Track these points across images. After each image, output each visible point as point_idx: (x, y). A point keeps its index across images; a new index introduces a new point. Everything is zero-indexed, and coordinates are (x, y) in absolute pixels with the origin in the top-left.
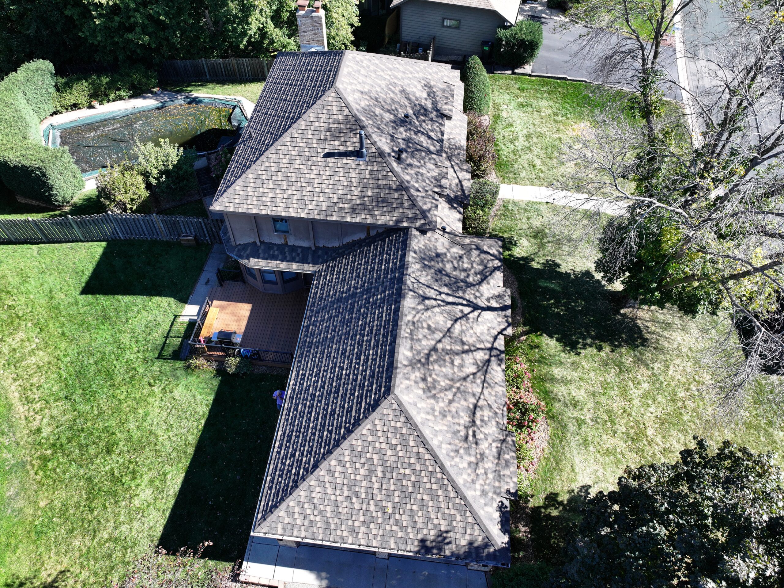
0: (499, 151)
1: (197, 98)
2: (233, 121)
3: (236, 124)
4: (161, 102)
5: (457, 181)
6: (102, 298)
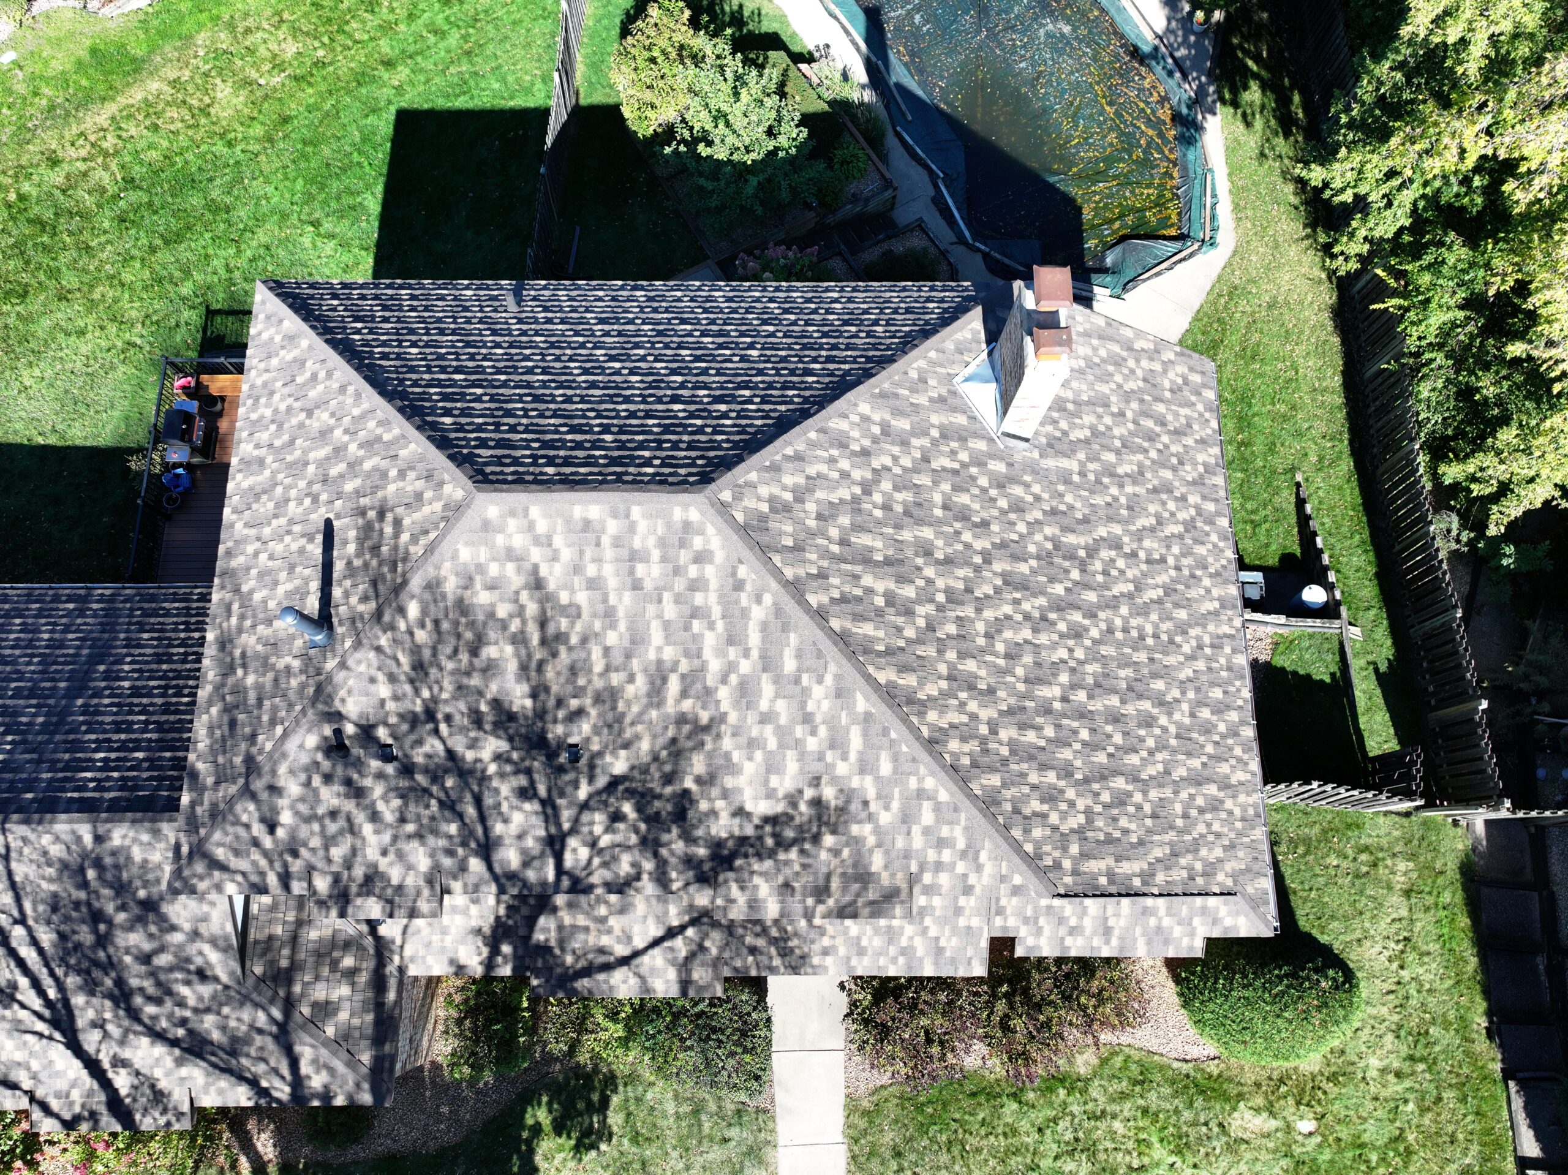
0: (1014, 1096)
1: (1199, 128)
2: (1119, 249)
3: (1109, 261)
4: (1156, 48)
5: (621, 951)
6: (382, 154)
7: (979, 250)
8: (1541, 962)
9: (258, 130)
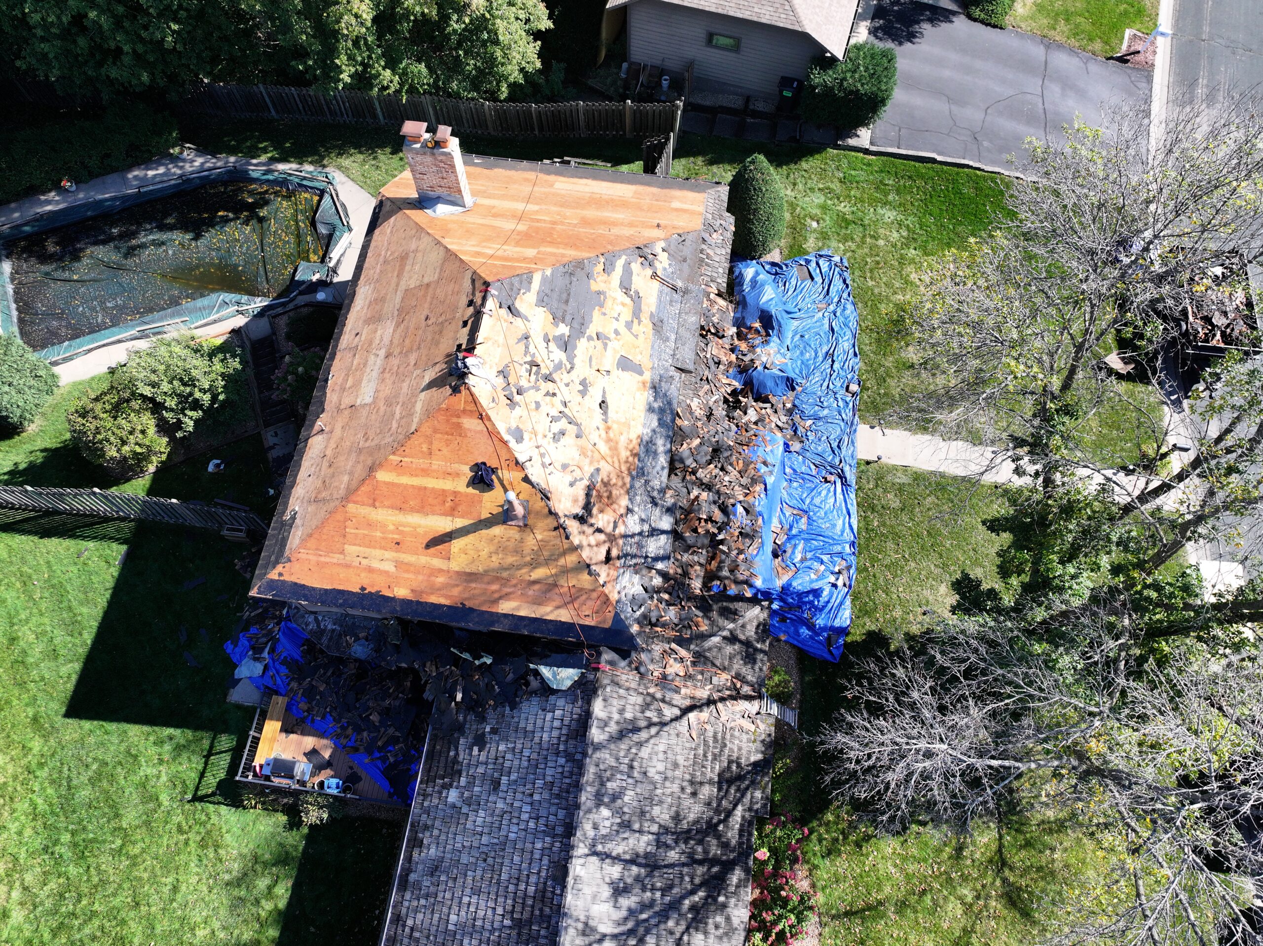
2: (319, 226)
3: (325, 232)
7: (296, 296)
8: (749, 120)
9: (36, 745)
